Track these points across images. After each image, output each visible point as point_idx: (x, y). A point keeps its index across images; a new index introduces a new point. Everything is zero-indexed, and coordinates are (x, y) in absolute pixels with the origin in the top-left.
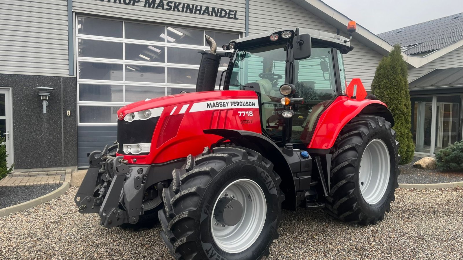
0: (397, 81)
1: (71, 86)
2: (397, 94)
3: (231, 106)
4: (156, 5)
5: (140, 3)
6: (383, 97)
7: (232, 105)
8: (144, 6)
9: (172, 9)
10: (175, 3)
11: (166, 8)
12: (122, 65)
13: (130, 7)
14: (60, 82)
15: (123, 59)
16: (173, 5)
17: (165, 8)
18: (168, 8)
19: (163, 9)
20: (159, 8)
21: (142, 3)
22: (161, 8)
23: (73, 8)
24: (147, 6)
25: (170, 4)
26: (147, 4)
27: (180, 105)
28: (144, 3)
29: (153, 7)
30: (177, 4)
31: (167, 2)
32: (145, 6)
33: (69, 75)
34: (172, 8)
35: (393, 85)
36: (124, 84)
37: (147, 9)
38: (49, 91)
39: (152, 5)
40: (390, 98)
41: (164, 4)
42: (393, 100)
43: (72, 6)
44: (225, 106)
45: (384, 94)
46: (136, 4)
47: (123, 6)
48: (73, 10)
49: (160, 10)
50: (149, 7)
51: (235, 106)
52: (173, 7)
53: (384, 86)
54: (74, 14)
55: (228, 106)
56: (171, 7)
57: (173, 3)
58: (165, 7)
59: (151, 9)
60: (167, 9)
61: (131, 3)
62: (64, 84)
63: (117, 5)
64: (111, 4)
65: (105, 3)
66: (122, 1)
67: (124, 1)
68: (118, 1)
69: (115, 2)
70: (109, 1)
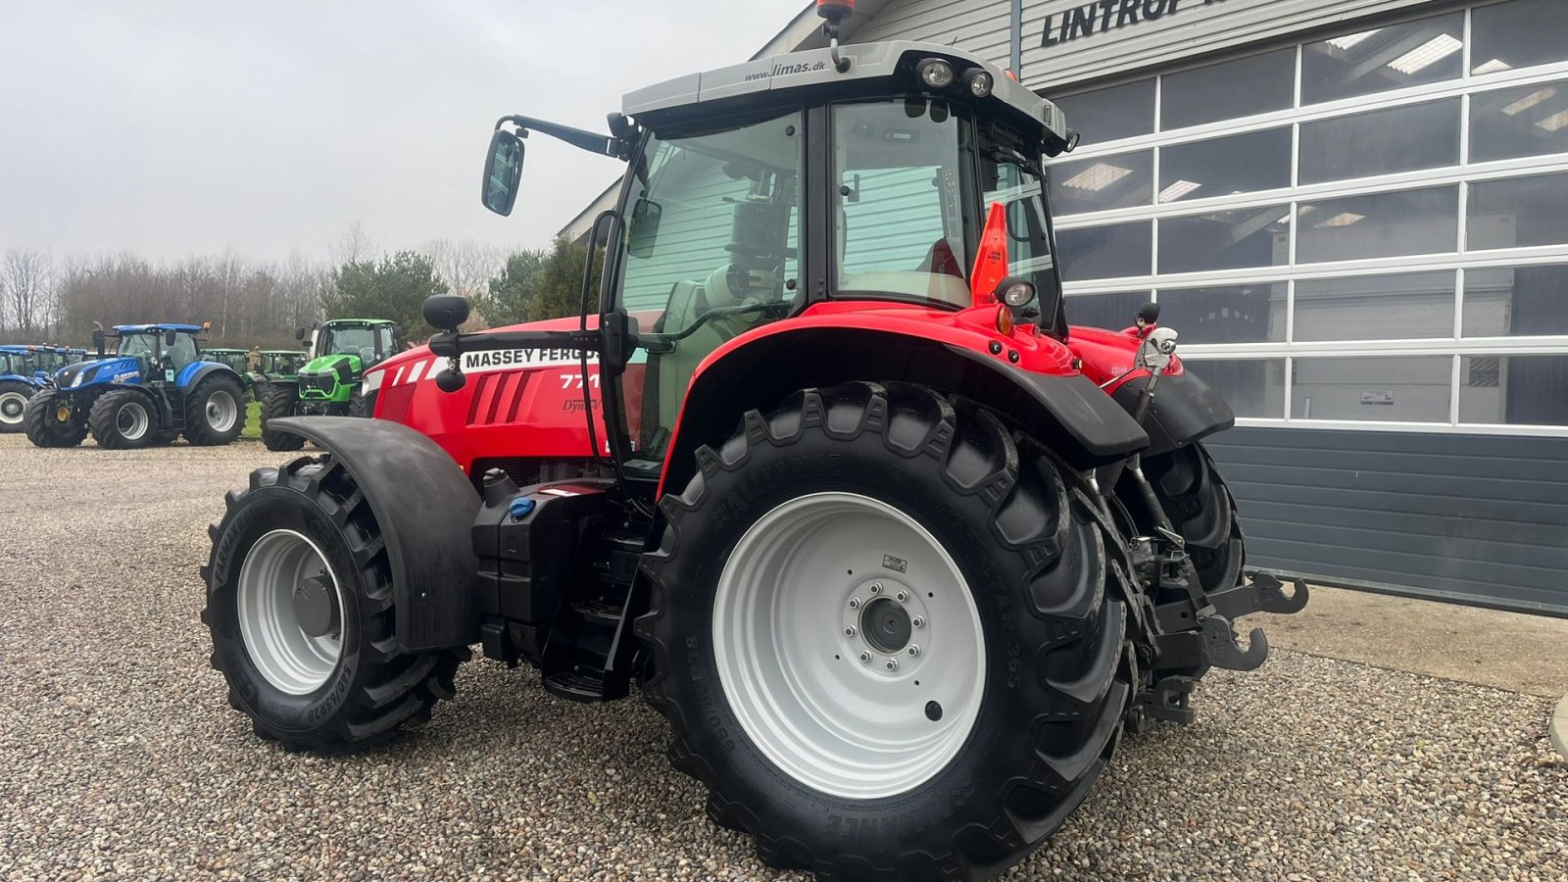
3: (541, 359)
7: (544, 358)
13: (1166, 21)
27: (410, 362)
36: (1154, 287)
44: (521, 361)
47: (1145, 26)
51: (551, 359)
55: (529, 360)
59: (1226, 6)
61: (1166, 10)
63: (1130, 30)
64: (1114, 34)
65: (1098, 38)
66: (1139, 13)
67: (1144, 14)
68: (1127, 19)
69: (1120, 24)
70: (1105, 28)
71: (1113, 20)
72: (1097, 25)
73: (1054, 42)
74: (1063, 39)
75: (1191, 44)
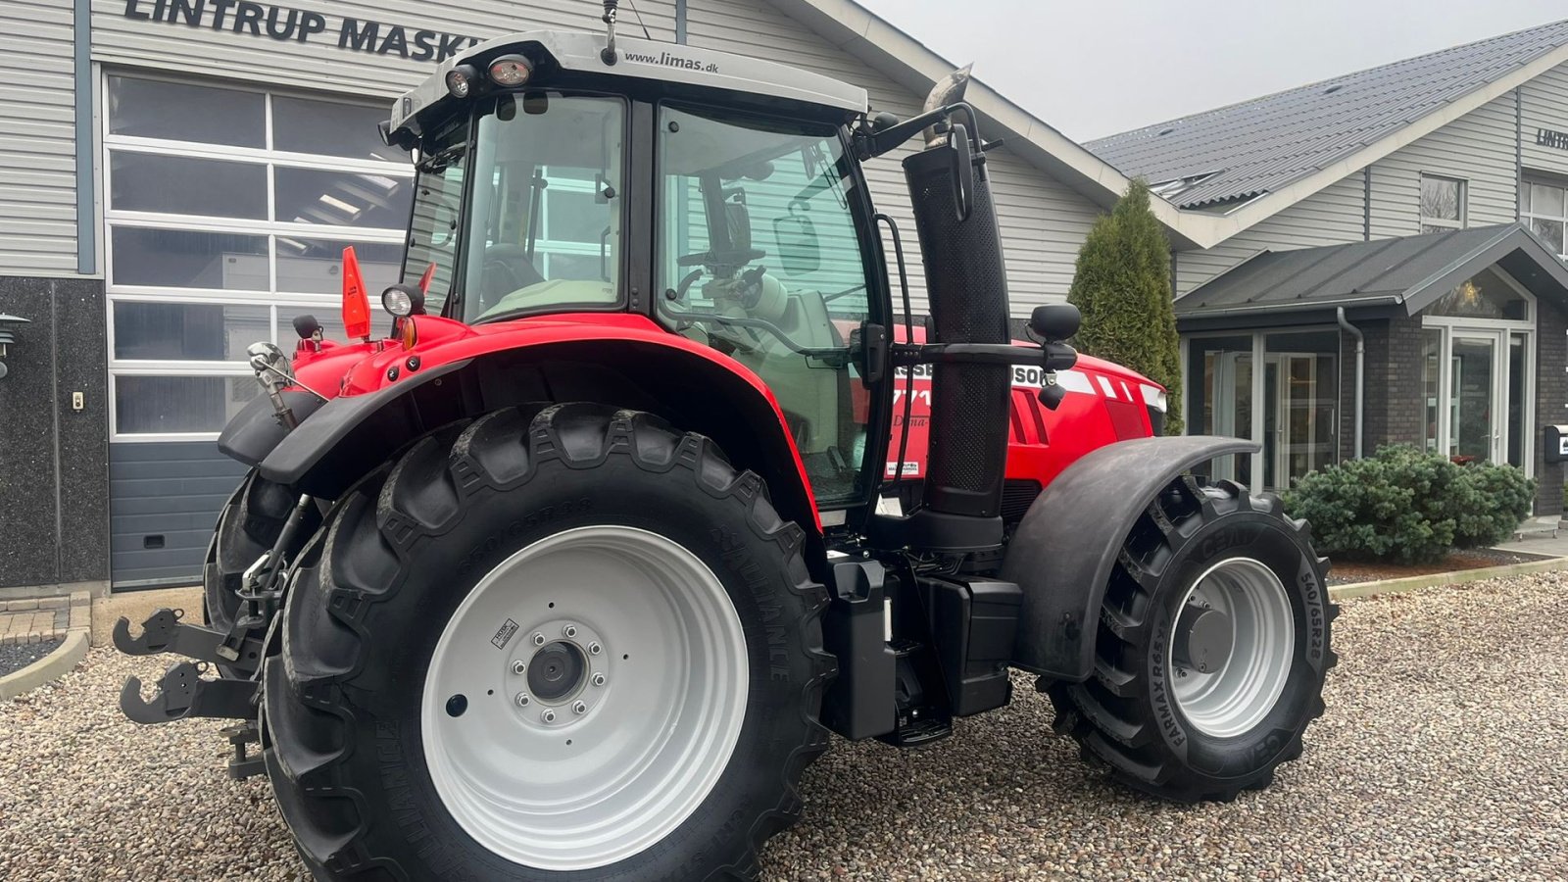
0: (1138, 289)
1: (86, 308)
2: (1139, 329)
4: (379, 43)
5: (323, 34)
6: (1098, 338)
8: (337, 43)
9: (435, 57)
10: (445, 37)
11: (414, 53)
12: (266, 238)
13: (291, 46)
14: (48, 296)
15: (267, 220)
16: (436, 42)
17: (410, 54)
18: (422, 51)
19: (404, 54)
20: (389, 51)
21: (329, 34)
22: (398, 52)
23: (93, 50)
24: (349, 44)
25: (427, 40)
26: (349, 39)
28: (338, 36)
29: (370, 49)
30: (451, 39)
31: (416, 32)
32: (342, 45)
33: (78, 271)
34: (432, 53)
35: (1127, 303)
36: (274, 303)
37: (348, 54)
38: (8, 328)
39: (366, 41)
40: (1120, 340)
41: (407, 39)
42: (1128, 349)
43: (91, 44)
45: (1102, 329)
46: (310, 37)
47: (265, 42)
48: (93, 57)
49: (392, 59)
50: (356, 47)
52: (436, 51)
53: (1101, 306)
54: (97, 70)
56: (429, 49)
57: (438, 37)
58: (411, 48)
59: (361, 56)
60: (416, 56)
61: (295, 35)
62: (61, 303)
63: (246, 39)
64: (226, 36)
65: (204, 33)
66: (262, 26)
67: (268, 29)
68: (247, 27)
69: (238, 29)
70: (217, 25)
71: (229, 22)
72: (207, 19)
73: (144, 17)
74: (158, 18)
75: (324, 78)
